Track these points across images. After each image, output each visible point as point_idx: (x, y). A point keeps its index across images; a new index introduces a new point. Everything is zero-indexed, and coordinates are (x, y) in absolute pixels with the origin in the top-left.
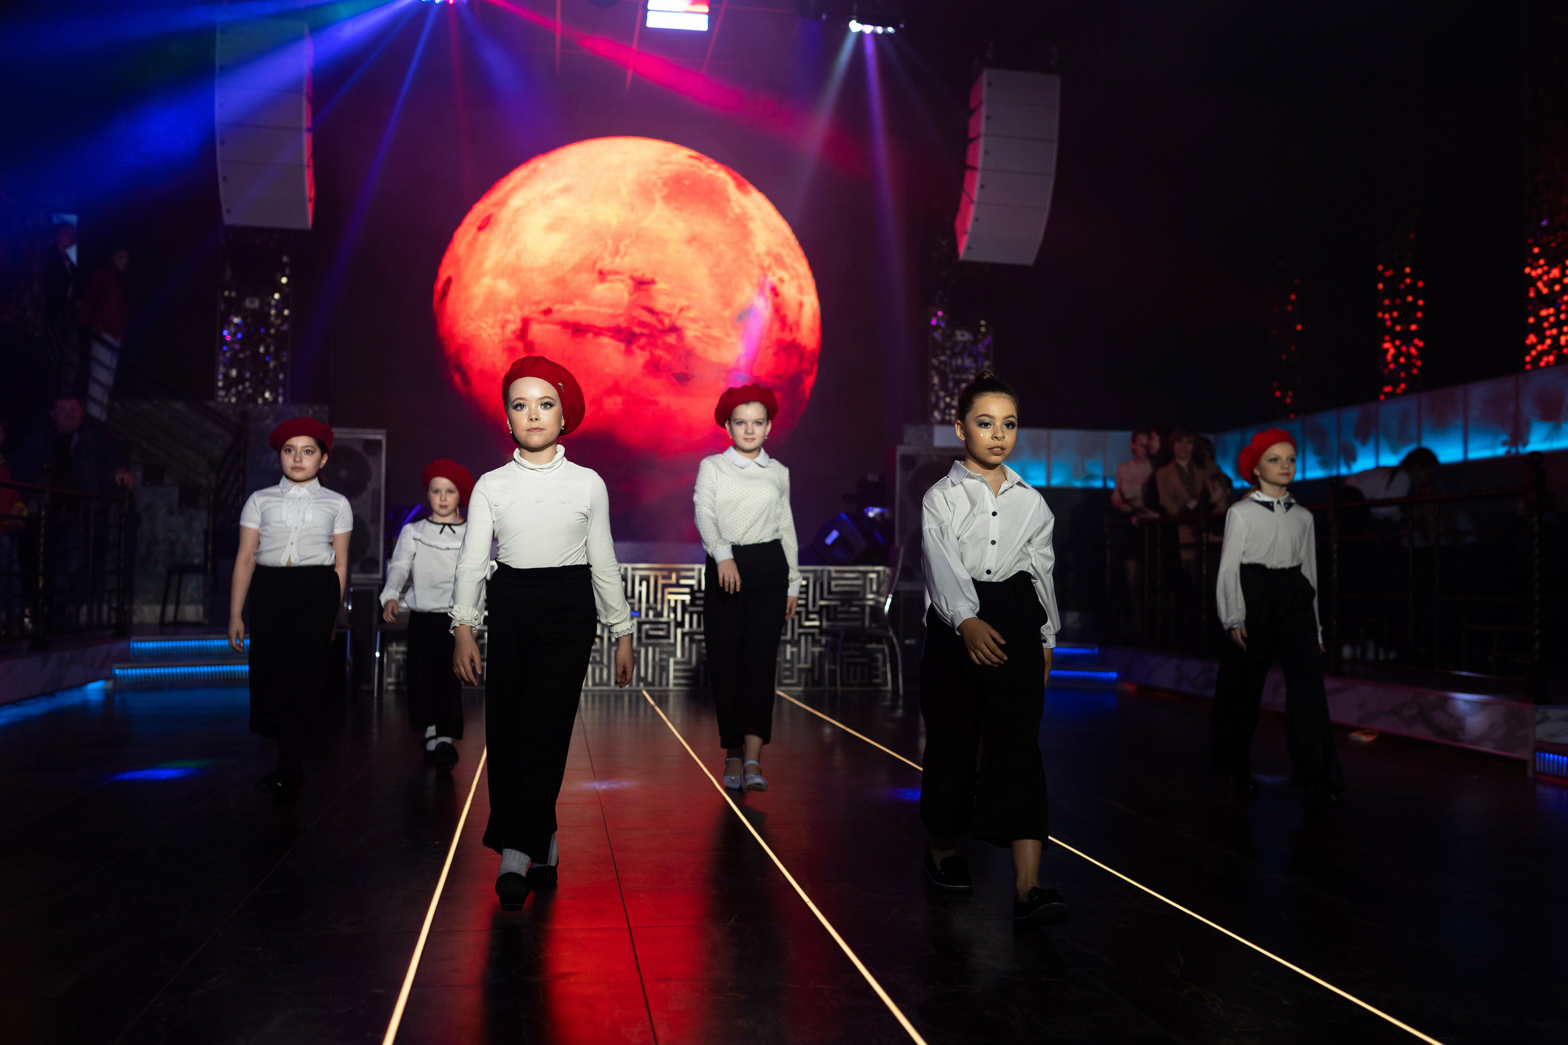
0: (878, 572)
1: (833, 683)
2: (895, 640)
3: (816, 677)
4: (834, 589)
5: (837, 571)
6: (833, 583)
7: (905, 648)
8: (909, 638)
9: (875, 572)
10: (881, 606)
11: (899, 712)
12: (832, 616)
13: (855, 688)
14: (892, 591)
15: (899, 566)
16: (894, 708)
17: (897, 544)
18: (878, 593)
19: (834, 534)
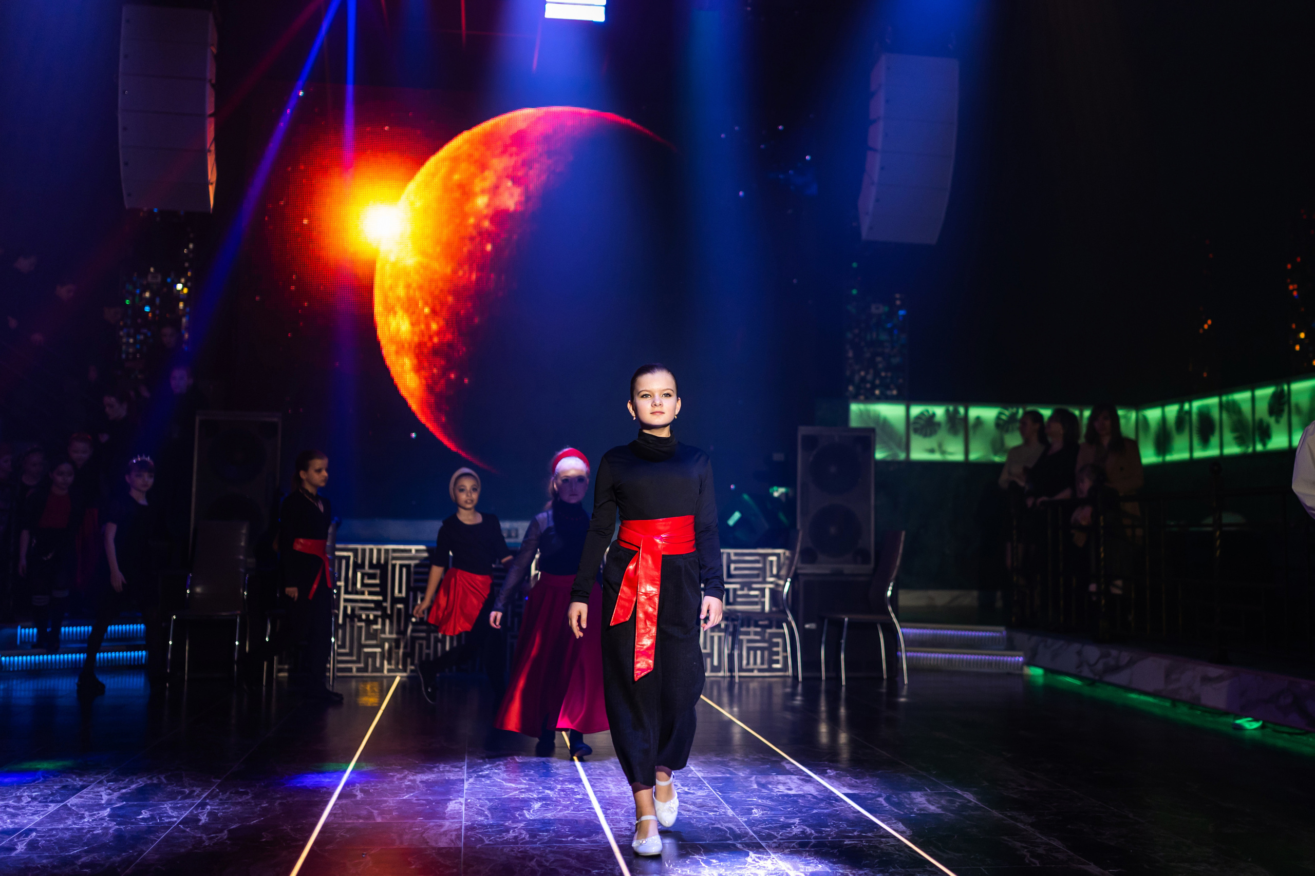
0: (778, 555)
1: (731, 670)
2: (794, 624)
3: (716, 663)
4: (733, 572)
5: (736, 554)
6: (733, 566)
7: (804, 633)
8: (808, 622)
9: (775, 556)
10: (780, 589)
11: (798, 701)
12: (731, 600)
13: (756, 673)
14: (791, 574)
15: (798, 549)
16: (793, 695)
17: (799, 526)
18: (778, 576)
19: (737, 516)
